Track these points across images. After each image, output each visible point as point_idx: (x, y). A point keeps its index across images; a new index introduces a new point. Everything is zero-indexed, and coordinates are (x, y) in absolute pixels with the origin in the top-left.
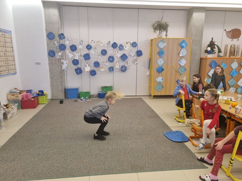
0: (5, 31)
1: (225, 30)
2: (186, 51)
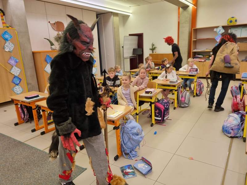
1: (49, 22)
2: (13, 45)
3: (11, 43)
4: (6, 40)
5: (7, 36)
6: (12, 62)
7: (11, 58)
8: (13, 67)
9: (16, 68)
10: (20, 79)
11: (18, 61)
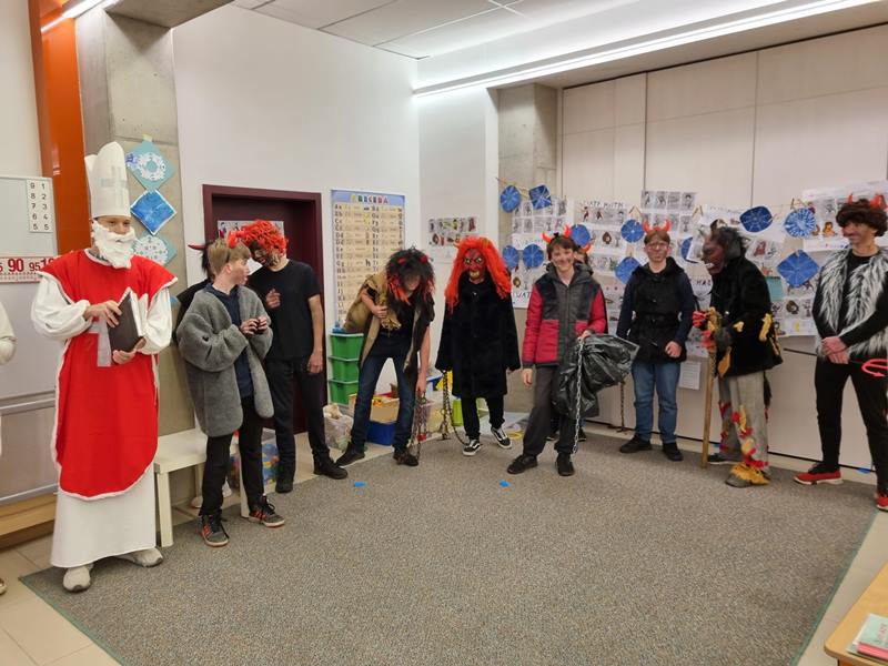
0: (377, 197)
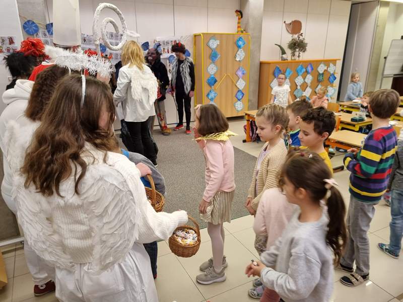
2: (244, 54)
3: (243, 51)
4: (239, 47)
5: (241, 43)
6: (240, 73)
7: (239, 68)
8: (239, 79)
9: (242, 81)
10: (243, 94)
11: (245, 72)
